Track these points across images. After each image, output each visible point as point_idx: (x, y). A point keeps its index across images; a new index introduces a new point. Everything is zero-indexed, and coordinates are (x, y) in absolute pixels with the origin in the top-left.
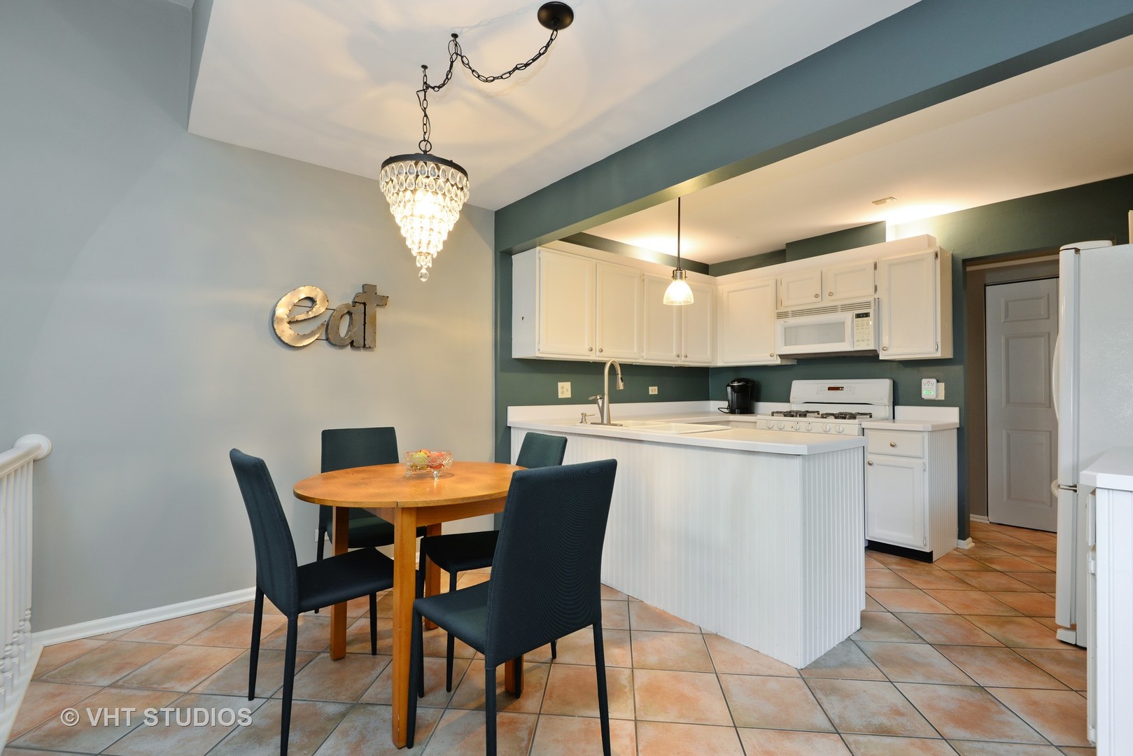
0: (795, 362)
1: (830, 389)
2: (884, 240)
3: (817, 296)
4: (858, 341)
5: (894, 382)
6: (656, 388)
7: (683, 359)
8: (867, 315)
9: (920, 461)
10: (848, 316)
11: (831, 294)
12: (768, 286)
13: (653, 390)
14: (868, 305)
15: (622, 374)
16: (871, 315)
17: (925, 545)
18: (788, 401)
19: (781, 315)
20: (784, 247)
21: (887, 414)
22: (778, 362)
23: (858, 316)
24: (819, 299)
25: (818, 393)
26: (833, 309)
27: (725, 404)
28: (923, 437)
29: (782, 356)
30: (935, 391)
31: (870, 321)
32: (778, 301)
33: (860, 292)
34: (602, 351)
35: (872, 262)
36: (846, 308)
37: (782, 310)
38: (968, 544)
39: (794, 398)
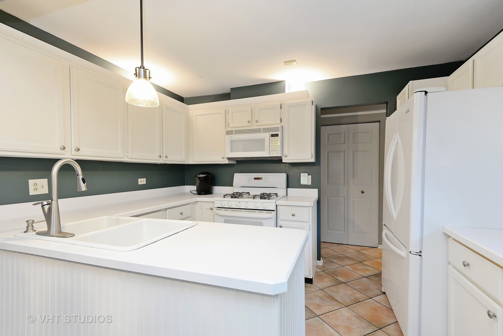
0: (235, 163)
1: (255, 179)
2: (284, 91)
3: (249, 122)
4: (272, 151)
5: (287, 175)
6: (145, 179)
7: (164, 159)
8: (277, 135)
9: (307, 224)
10: (267, 135)
11: (257, 121)
12: (221, 113)
13: (142, 181)
14: (277, 129)
15: (83, 174)
16: (279, 135)
17: (310, 275)
18: (232, 186)
19: (228, 133)
20: (229, 91)
21: (285, 193)
22: (227, 162)
23: (272, 136)
24: (250, 124)
25: (248, 181)
26: (258, 131)
27: (194, 188)
28: (309, 209)
29: (229, 159)
30: (307, 180)
31: (278, 139)
32: (227, 124)
33: (272, 122)
34: (79, 150)
35: (279, 103)
36: (266, 130)
37: (229, 129)
38: (320, 263)
39: (235, 184)
